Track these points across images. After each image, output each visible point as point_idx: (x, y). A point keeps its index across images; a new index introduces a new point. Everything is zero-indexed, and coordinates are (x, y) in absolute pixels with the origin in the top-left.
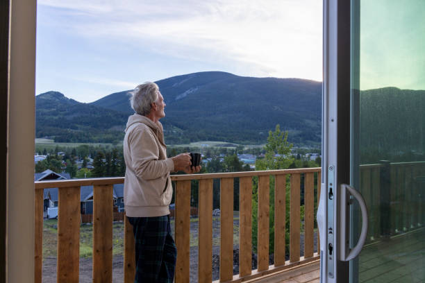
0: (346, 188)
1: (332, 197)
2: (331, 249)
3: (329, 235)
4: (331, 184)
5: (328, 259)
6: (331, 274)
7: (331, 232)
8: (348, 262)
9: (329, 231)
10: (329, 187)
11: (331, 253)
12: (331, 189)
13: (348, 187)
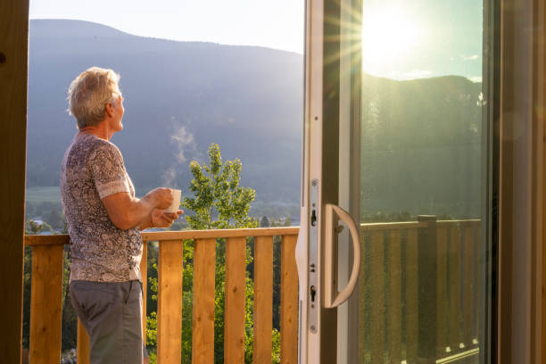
0: (333, 211)
1: (315, 223)
2: (313, 293)
3: (311, 274)
4: (314, 205)
5: (310, 308)
6: (313, 328)
7: (313, 271)
8: (336, 308)
9: (311, 268)
10: (312, 208)
11: (313, 300)
12: (314, 212)
13: (335, 207)
